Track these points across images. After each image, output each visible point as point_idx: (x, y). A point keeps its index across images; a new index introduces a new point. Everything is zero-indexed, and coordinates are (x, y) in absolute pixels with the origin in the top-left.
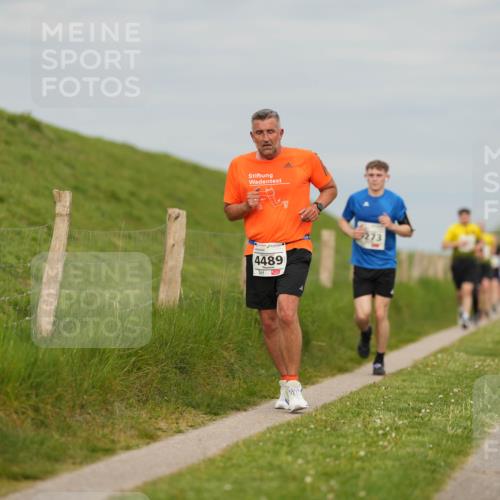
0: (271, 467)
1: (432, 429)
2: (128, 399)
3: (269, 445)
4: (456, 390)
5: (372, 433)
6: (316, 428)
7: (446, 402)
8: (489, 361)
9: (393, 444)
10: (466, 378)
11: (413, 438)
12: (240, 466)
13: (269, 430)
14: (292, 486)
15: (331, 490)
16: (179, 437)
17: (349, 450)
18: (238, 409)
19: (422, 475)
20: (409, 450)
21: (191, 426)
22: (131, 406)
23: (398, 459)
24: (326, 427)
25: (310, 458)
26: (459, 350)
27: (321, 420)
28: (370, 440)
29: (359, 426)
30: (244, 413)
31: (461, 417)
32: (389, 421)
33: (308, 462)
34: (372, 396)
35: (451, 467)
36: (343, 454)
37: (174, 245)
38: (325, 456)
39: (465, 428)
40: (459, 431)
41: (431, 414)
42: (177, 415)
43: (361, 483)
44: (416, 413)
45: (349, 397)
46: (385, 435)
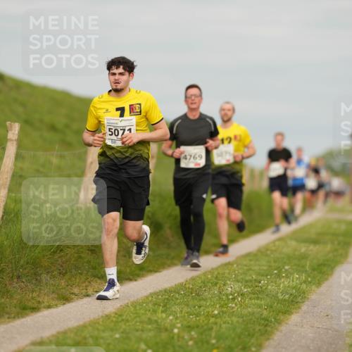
0: (150, 321)
1: (267, 295)
2: (53, 272)
3: (150, 306)
4: (287, 267)
5: (224, 297)
6: (185, 294)
7: (279, 276)
8: (312, 247)
9: (238, 306)
10: (295, 259)
11: (253, 302)
12: (128, 321)
13: (151, 295)
14: (164, 336)
15: (191, 338)
16: (87, 300)
17: (208, 310)
18: (131, 280)
19: (258, 328)
20: (250, 310)
21: (96, 291)
22: (54, 277)
23: (241, 316)
24: (192, 293)
25: (179, 315)
26: (291, 239)
27: (189, 288)
28: (222, 303)
29: (216, 292)
30: (135, 283)
31: (289, 286)
32: (238, 289)
33: (177, 318)
34: (227, 271)
35: (279, 322)
36: (202, 313)
38: (189, 314)
39: (291, 295)
40: (287, 297)
41: (268, 284)
42: (87, 283)
43: (213, 333)
44: (256, 284)
45: (210, 272)
46: (234, 299)
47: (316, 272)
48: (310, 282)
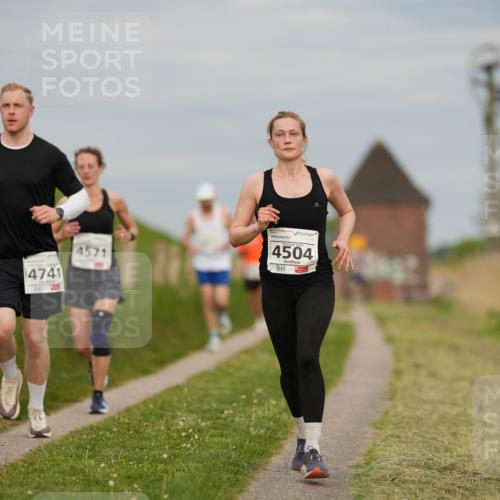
0: (74, 471)
1: (234, 430)
3: (72, 450)
4: (259, 391)
5: (175, 435)
6: (119, 431)
7: (249, 402)
9: (196, 446)
11: (216, 439)
13: (72, 434)
17: (152, 453)
19: (225, 477)
20: (212, 451)
23: (201, 461)
24: (129, 430)
25: (113, 461)
27: (124, 423)
28: (173, 442)
29: (162, 428)
31: (264, 417)
32: (193, 423)
33: (111, 466)
34: (175, 398)
35: (255, 468)
36: (146, 457)
38: (128, 459)
39: (268, 429)
40: (262, 431)
41: (234, 415)
43: (164, 486)
44: (219, 415)
45: (152, 400)
46: (188, 437)
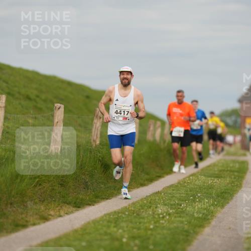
0: (106, 234)
1: (187, 214)
2: (35, 200)
3: (105, 223)
4: (199, 195)
5: (156, 216)
6: (129, 214)
7: (194, 201)
8: (216, 180)
9: (167, 222)
10: (205, 188)
11: (177, 219)
12: (90, 233)
13: (105, 215)
14: (117, 243)
15: (136, 245)
16: (60, 219)
17: (145, 225)
18: (90, 205)
19: (181, 237)
20: (175, 225)
21: (66, 213)
22: (36, 203)
23: (169, 229)
24: (134, 214)
25: (126, 229)
26: (201, 175)
27: (131, 210)
28: (156, 220)
29: (151, 213)
30: (93, 207)
31: (201, 208)
32: (166, 211)
33: (124, 231)
34: (157, 198)
35: (196, 233)
36: (142, 227)
37: (58, 122)
38: (133, 228)
39: (203, 214)
40: (201, 215)
41: (187, 207)
42: (59, 208)
43: (151, 242)
44: (179, 207)
45: (145, 198)
46: (163, 217)
47: (220, 198)
48: (216, 205)
